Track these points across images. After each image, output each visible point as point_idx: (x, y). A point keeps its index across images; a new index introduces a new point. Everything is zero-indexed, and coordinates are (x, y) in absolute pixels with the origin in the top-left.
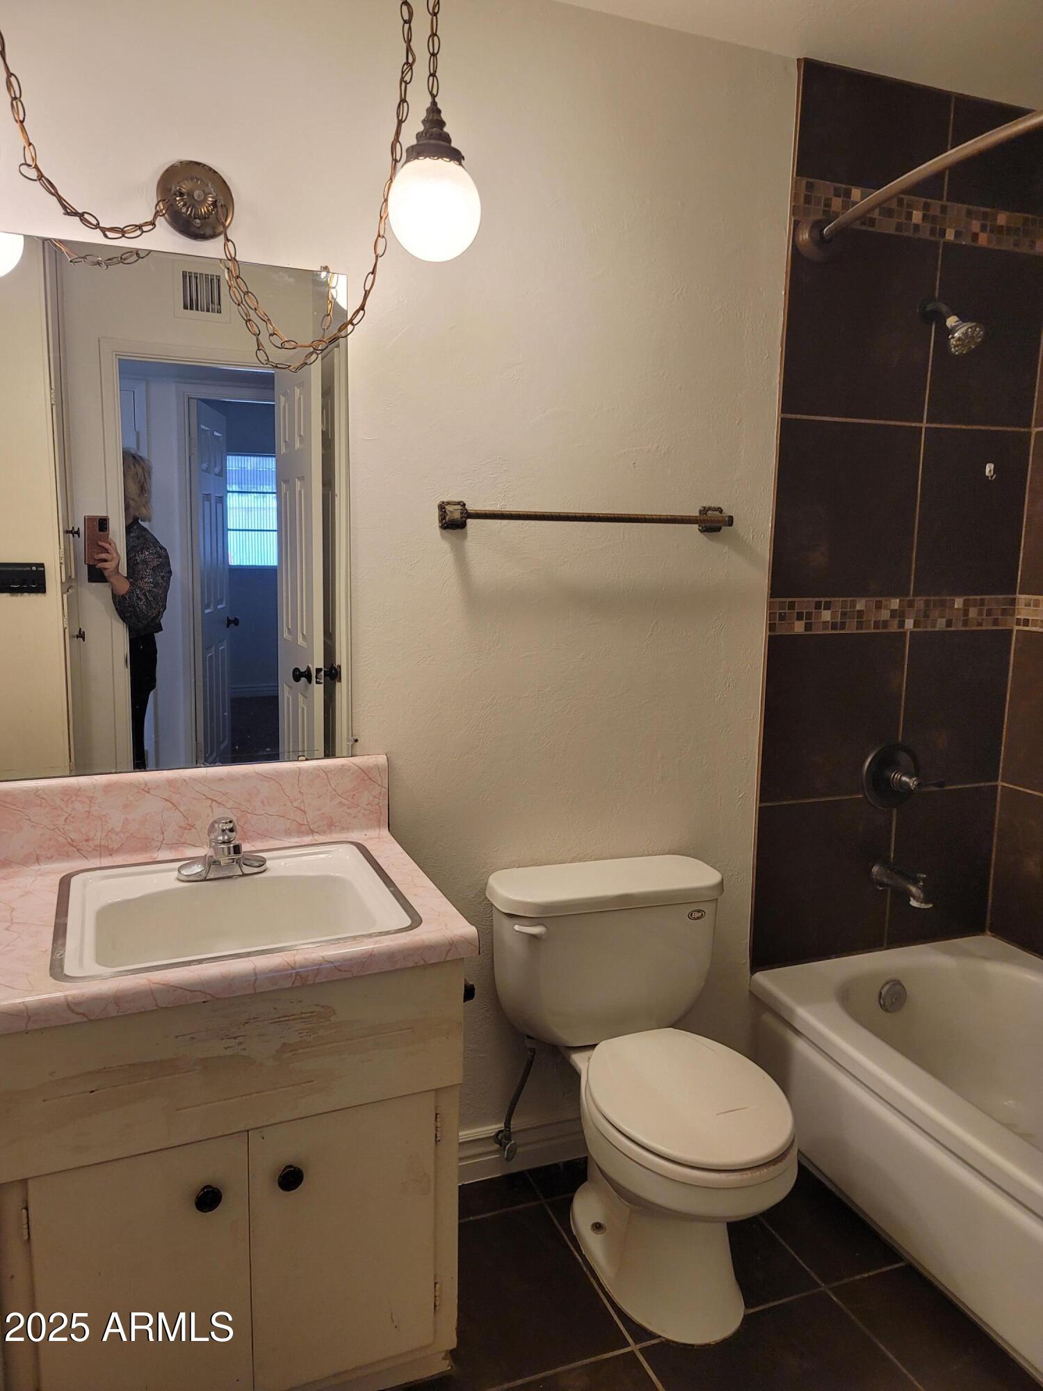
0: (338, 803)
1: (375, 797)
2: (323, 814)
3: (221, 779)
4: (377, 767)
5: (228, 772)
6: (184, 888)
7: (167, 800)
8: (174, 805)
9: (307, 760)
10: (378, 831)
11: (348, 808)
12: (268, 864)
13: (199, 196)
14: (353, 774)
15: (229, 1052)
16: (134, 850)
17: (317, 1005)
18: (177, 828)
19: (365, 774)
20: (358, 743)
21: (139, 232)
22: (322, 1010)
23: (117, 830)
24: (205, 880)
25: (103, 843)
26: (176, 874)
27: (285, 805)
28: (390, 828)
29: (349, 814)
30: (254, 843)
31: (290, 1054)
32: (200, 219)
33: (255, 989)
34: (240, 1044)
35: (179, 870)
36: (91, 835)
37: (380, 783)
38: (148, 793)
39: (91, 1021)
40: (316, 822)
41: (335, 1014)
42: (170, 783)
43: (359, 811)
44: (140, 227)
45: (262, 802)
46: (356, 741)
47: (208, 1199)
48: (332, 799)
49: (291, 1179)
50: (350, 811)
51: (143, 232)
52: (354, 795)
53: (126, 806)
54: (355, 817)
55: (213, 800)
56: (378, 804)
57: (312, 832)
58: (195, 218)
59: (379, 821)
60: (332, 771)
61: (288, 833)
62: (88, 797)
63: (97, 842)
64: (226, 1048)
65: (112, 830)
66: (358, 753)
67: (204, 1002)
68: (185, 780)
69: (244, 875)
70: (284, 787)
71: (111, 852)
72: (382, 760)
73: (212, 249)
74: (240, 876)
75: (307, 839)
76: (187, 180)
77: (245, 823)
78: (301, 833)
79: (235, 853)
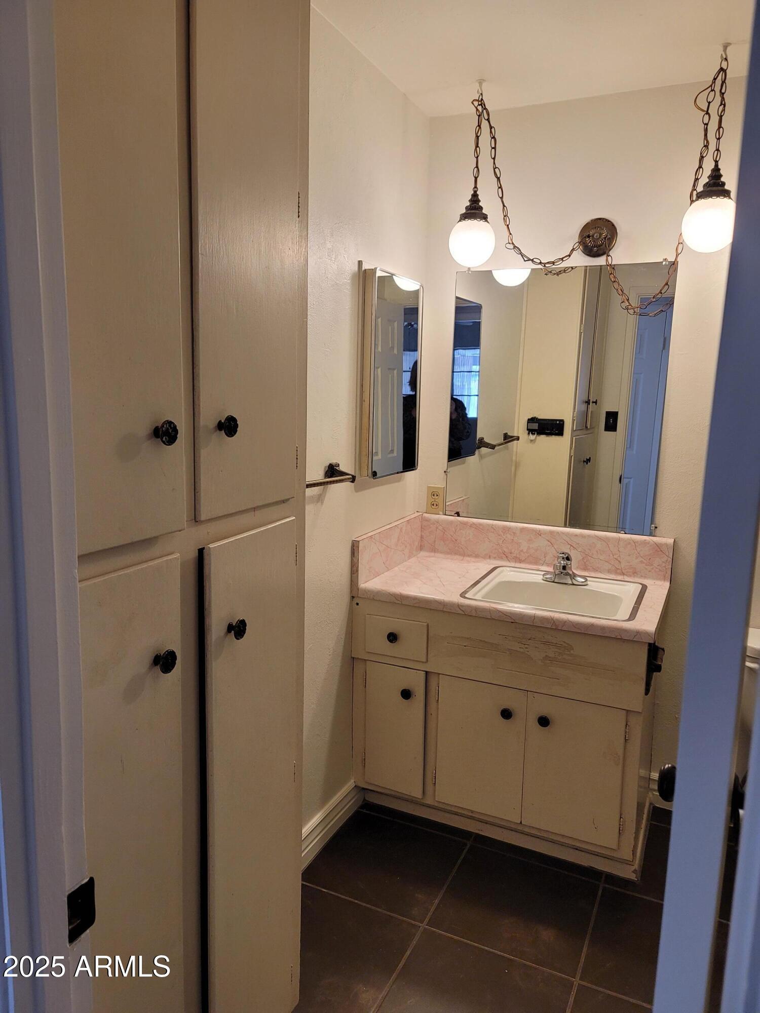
0: (640, 562)
1: (663, 562)
2: (631, 565)
3: (576, 535)
4: (666, 545)
5: (581, 533)
6: (544, 583)
7: (549, 541)
8: (552, 544)
9: (625, 533)
10: (663, 582)
11: (646, 565)
12: (588, 583)
13: (596, 237)
14: (651, 546)
15: (521, 650)
16: (531, 563)
17: (564, 642)
18: (552, 556)
19: (659, 548)
20: (657, 529)
21: (561, 261)
22: (567, 645)
23: (525, 551)
24: (553, 582)
25: (518, 556)
26: (542, 576)
27: (609, 556)
28: (672, 582)
29: (646, 569)
30: (590, 573)
31: (549, 662)
32: (596, 247)
33: (533, 623)
34: (526, 648)
35: (543, 575)
36: (513, 551)
37: (667, 554)
38: (540, 535)
39: (465, 614)
40: (626, 569)
41: (573, 649)
42: (552, 532)
43: (652, 569)
44: (562, 259)
45: (597, 552)
46: (656, 528)
47: (506, 714)
48: (637, 558)
49: (544, 721)
50: (647, 567)
51: (563, 261)
52: (650, 559)
53: (529, 540)
54: (649, 571)
55: (571, 546)
56: (665, 567)
57: (623, 574)
58: (595, 247)
59: (665, 577)
60: (638, 542)
61: (609, 571)
62: (513, 533)
63: (515, 555)
64: (520, 648)
65: (522, 551)
66: (657, 535)
67: (512, 622)
68: (558, 533)
69: (573, 584)
70: (610, 546)
71: (520, 561)
72: (671, 541)
73: (601, 261)
74: (571, 584)
75: (620, 578)
76: (593, 229)
77: (587, 561)
78: (616, 573)
79: (563, 569)
